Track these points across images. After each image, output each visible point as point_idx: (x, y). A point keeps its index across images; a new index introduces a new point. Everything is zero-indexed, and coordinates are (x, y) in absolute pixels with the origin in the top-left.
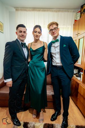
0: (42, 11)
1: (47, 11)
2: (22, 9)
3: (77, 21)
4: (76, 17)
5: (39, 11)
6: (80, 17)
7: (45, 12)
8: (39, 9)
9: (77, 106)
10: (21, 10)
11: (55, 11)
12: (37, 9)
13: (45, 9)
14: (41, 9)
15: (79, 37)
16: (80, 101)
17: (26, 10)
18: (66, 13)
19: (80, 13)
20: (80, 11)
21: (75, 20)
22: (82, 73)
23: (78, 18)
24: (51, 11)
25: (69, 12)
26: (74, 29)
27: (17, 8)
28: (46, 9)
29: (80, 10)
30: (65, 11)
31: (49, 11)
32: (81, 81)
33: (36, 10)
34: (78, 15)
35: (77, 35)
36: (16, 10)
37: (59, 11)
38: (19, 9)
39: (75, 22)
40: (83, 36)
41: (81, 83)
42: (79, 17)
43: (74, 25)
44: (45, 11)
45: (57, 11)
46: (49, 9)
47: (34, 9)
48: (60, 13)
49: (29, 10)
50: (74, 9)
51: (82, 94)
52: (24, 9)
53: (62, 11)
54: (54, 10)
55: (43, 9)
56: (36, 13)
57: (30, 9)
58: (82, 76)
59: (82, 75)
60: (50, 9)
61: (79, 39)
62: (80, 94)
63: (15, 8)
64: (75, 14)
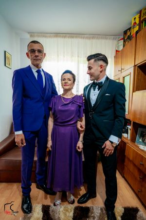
0: (69, 37)
1: (76, 37)
2: (40, 34)
3: (119, 51)
4: (118, 47)
5: (65, 37)
6: (124, 46)
7: (73, 39)
8: (64, 35)
9: (124, 177)
11: (87, 38)
12: (62, 35)
13: (73, 35)
14: (68, 35)
15: (124, 74)
16: (128, 169)
17: (46, 37)
18: (103, 41)
19: (123, 40)
20: (123, 39)
21: (117, 51)
22: (129, 127)
23: (121, 48)
24: (81, 38)
25: (107, 39)
26: (116, 62)
27: (32, 34)
28: (75, 35)
29: (123, 37)
30: (102, 38)
31: (79, 37)
32: (129, 138)
33: (60, 37)
34: (120, 44)
35: (120, 72)
36: (31, 36)
37: (93, 38)
38: (36, 34)
39: (116, 54)
40: (129, 73)
41: (129, 142)
42: (122, 46)
43: (115, 57)
44: (73, 37)
45: (89, 38)
46: (78, 35)
47: (57, 35)
48: (94, 41)
49: (50, 37)
50: (114, 36)
51: (131, 159)
52: (43, 34)
53: (97, 38)
54: (86, 36)
55: (70, 35)
56: (60, 40)
57: (52, 35)
58: (129, 131)
59: (130, 129)
60: (81, 35)
61: (124, 77)
62: (129, 159)
63: (29, 33)
64: (115, 42)
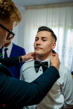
0: (58, 7)
1: (65, 6)
5: (54, 7)
8: (54, 5)
10: (32, 8)
12: (51, 5)
13: (62, 4)
14: (56, 5)
17: (37, 8)
24: (70, 6)
27: (27, 7)
33: (50, 7)
36: (26, 9)
38: (29, 7)
47: (47, 6)
49: (41, 8)
56: (50, 10)
57: (42, 6)
63: (24, 6)
